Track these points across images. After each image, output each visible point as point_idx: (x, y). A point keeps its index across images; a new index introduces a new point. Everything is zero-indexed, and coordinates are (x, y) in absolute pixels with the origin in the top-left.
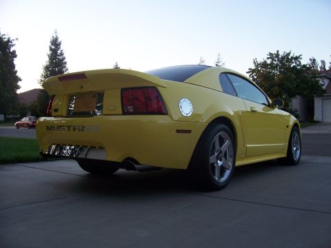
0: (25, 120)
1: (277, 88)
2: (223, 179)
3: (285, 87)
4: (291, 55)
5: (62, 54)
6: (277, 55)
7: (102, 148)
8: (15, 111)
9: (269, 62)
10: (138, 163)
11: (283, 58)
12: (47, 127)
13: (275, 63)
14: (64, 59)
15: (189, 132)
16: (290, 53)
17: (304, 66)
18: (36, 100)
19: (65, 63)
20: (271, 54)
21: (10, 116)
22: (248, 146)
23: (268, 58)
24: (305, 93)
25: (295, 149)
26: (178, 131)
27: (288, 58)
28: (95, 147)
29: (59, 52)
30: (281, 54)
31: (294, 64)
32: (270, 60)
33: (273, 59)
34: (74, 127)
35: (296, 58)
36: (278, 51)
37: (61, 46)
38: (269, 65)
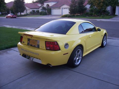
0: (9, 15)
1: (102, 3)
2: (78, 63)
3: (105, 3)
7: (40, 59)
8: (5, 11)
10: (51, 65)
18: (12, 6)
21: (4, 13)
22: (87, 49)
24: (112, 5)
25: (104, 42)
26: (64, 54)
28: (38, 59)
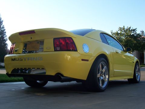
2: (104, 86)
4: (131, 29)
5: (3, 27)
6: (124, 29)
7: (44, 69)
9: (119, 32)
10: (63, 76)
11: (127, 30)
12: (12, 59)
13: (123, 33)
14: (5, 30)
15: (87, 60)
16: (130, 27)
17: (138, 34)
19: (5, 33)
20: (120, 28)
22: (115, 70)
23: (118, 30)
25: (137, 74)
26: (83, 60)
27: (129, 30)
28: (40, 68)
29: (2, 26)
30: (126, 28)
31: (133, 33)
32: (120, 31)
33: (121, 31)
34: (28, 58)
35: (134, 30)
36: (124, 26)
37: (3, 23)
38: (119, 34)
